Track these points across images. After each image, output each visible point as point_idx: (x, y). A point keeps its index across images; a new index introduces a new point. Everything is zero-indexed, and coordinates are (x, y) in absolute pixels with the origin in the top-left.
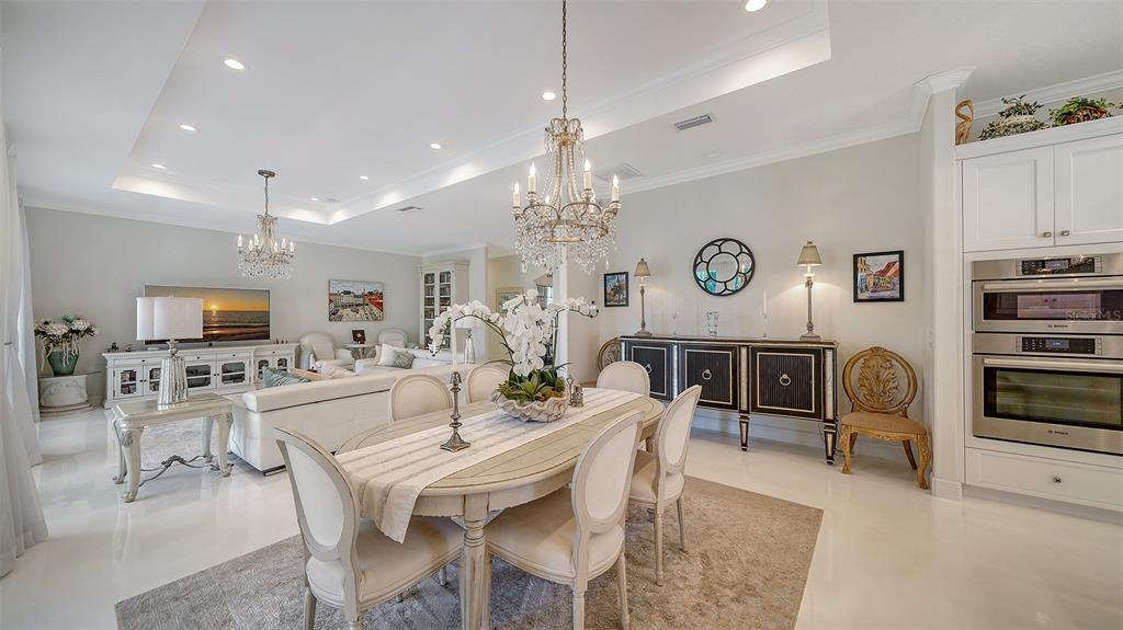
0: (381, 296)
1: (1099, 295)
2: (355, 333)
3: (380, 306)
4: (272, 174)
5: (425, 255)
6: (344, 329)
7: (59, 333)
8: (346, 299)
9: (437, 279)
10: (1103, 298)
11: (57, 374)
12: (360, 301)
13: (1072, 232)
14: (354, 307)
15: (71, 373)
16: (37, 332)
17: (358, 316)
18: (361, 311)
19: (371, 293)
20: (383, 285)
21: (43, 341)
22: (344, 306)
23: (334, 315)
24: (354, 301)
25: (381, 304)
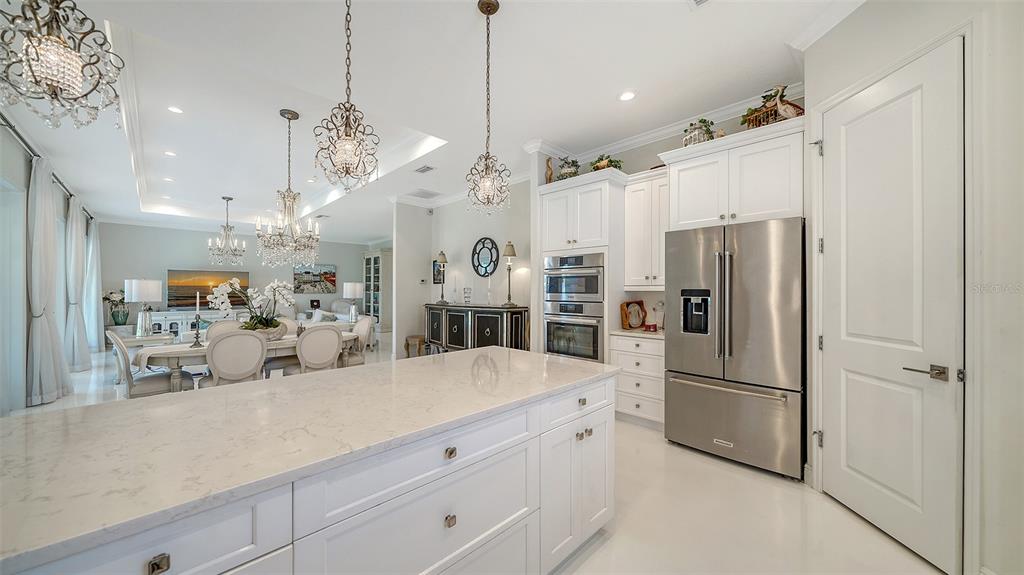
0: (334, 275)
1: (584, 279)
2: (312, 302)
3: (333, 282)
4: (231, 199)
5: (370, 243)
6: (304, 299)
7: (117, 299)
8: (306, 277)
9: (372, 262)
10: (586, 281)
11: (117, 324)
12: (318, 279)
13: (578, 240)
14: (313, 283)
15: (125, 324)
16: (105, 299)
17: (316, 289)
18: (318, 286)
19: (326, 273)
20: (336, 268)
21: (109, 305)
22: (305, 283)
23: (298, 289)
24: (312, 278)
25: (334, 281)
